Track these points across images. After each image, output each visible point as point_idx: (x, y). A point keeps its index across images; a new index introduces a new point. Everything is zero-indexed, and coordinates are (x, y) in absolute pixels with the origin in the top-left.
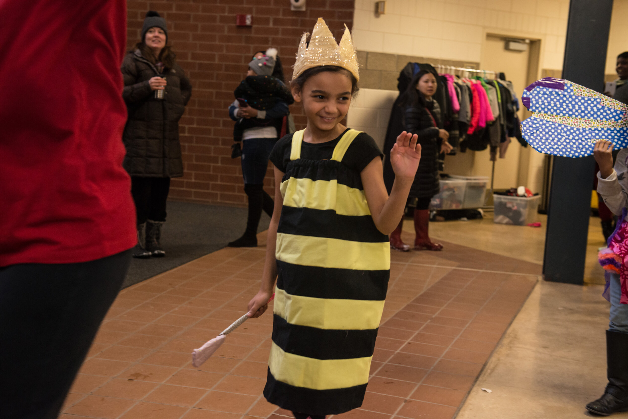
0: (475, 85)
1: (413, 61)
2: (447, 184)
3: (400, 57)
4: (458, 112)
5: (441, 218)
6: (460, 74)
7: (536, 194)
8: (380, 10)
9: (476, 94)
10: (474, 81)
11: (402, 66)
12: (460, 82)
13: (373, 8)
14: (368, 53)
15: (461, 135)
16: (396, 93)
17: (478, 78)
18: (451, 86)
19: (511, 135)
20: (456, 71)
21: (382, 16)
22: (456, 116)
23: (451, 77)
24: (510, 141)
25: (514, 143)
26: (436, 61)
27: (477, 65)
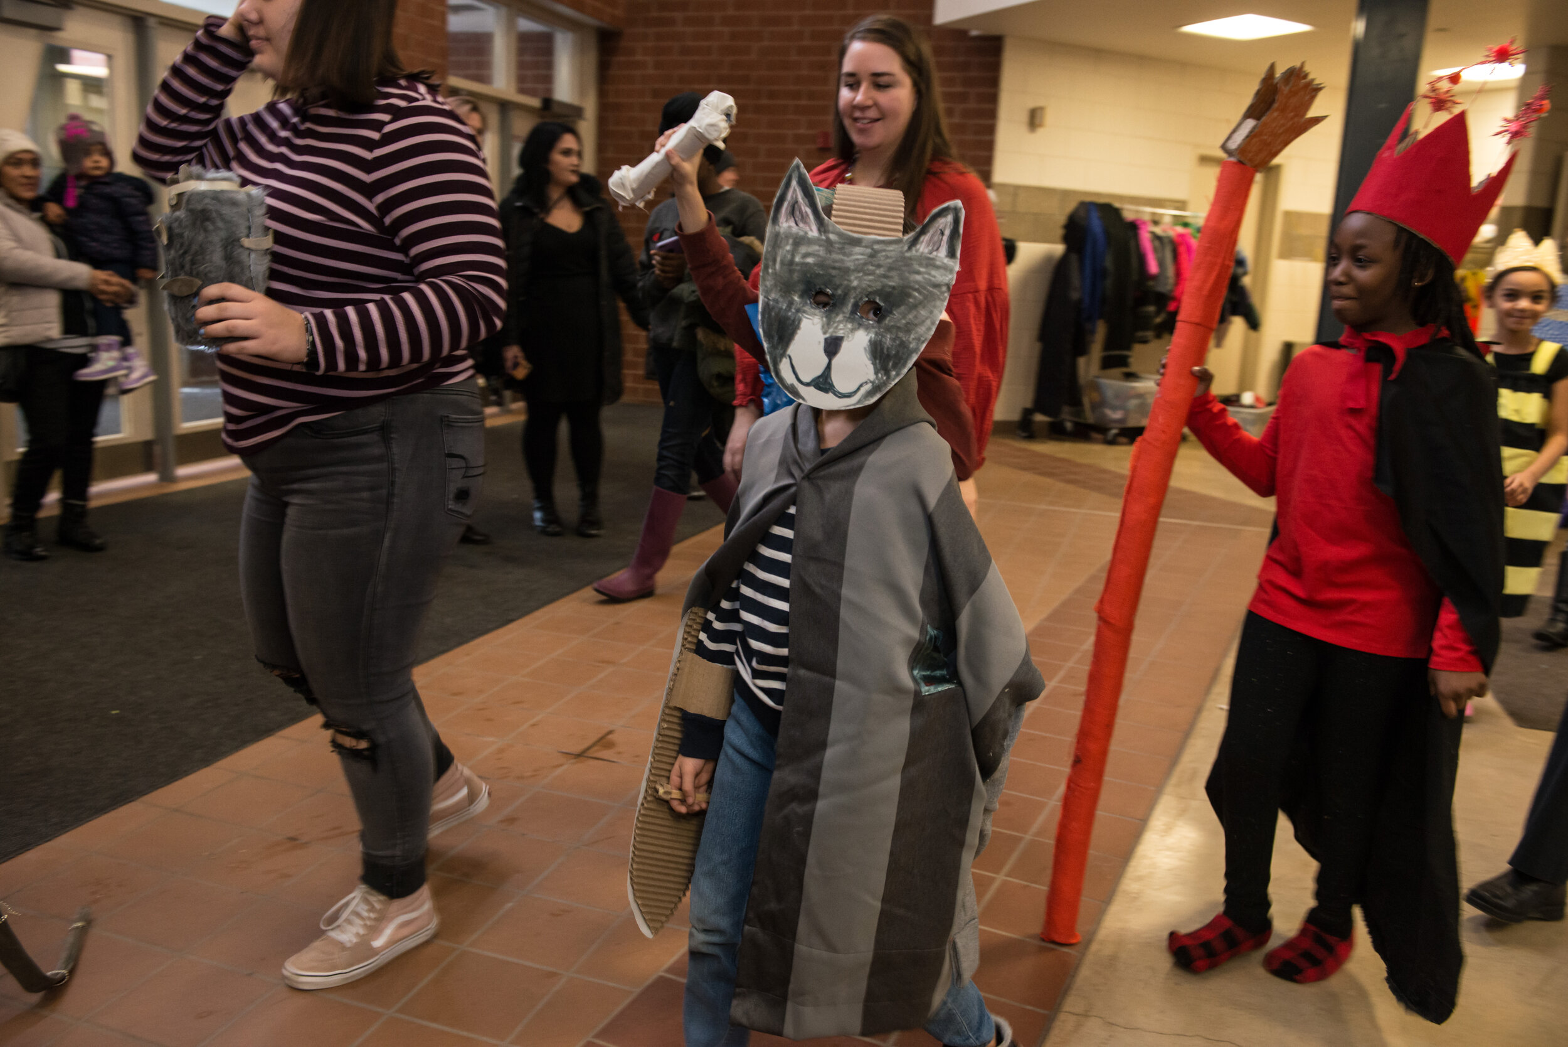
0: (1181, 236)
1: (1088, 199)
2: (1134, 388)
3: (1066, 194)
4: (1154, 277)
5: (1123, 440)
6: (1156, 218)
7: (1270, 404)
8: (1037, 121)
9: (1182, 249)
10: (1180, 229)
11: (1070, 206)
12: (1158, 230)
13: (1024, 117)
14: (1017, 188)
15: (1158, 313)
16: (1059, 249)
17: (1186, 225)
18: (1145, 237)
19: (1235, 313)
20: (1154, 214)
21: (1040, 132)
22: (1151, 283)
23: (1144, 223)
24: (1230, 323)
25: (1237, 325)
26: (1121, 198)
27: (1181, 205)
